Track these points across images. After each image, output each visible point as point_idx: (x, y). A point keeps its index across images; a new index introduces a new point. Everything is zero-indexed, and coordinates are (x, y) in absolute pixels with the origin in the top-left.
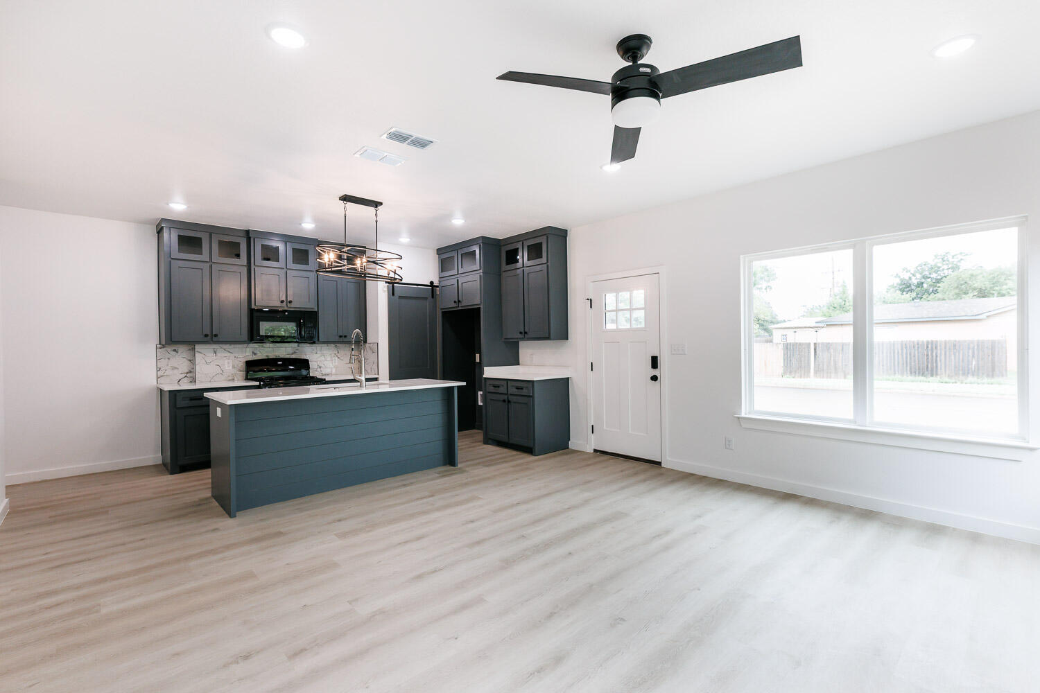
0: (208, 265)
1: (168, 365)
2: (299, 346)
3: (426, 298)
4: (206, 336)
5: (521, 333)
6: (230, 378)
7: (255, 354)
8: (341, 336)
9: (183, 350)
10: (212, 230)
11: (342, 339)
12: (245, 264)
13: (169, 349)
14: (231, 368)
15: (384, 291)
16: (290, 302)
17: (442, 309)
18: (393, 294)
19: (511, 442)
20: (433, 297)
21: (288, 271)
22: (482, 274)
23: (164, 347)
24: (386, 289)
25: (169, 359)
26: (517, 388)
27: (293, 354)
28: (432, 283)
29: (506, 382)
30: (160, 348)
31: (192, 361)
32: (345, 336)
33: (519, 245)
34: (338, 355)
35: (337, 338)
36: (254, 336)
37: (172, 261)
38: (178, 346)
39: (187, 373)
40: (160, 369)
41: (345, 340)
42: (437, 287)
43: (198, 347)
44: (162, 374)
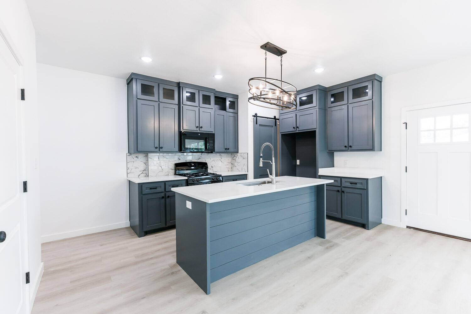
0: (157, 103)
1: (133, 166)
2: (202, 155)
3: (273, 126)
4: (156, 148)
5: (346, 147)
6: (167, 174)
7: (179, 159)
8: (226, 149)
9: (141, 156)
10: (160, 82)
11: (226, 151)
12: (177, 104)
13: (134, 156)
14: (167, 168)
15: (252, 121)
16: (201, 127)
17: (281, 133)
18: (257, 123)
19: (344, 218)
20: (275, 125)
21: (200, 108)
22: (317, 109)
23: (131, 155)
24: (252, 120)
25: (133, 162)
26: (351, 183)
27: (199, 159)
28: (275, 117)
29: (339, 179)
30: (129, 155)
31: (146, 163)
32: (228, 149)
33: (345, 90)
34: (221, 160)
35: (224, 150)
36: (182, 148)
37: (138, 100)
38: (138, 154)
39: (143, 171)
40: (129, 168)
41: (228, 151)
42: (278, 119)
43: (150, 155)
44: (130, 172)
